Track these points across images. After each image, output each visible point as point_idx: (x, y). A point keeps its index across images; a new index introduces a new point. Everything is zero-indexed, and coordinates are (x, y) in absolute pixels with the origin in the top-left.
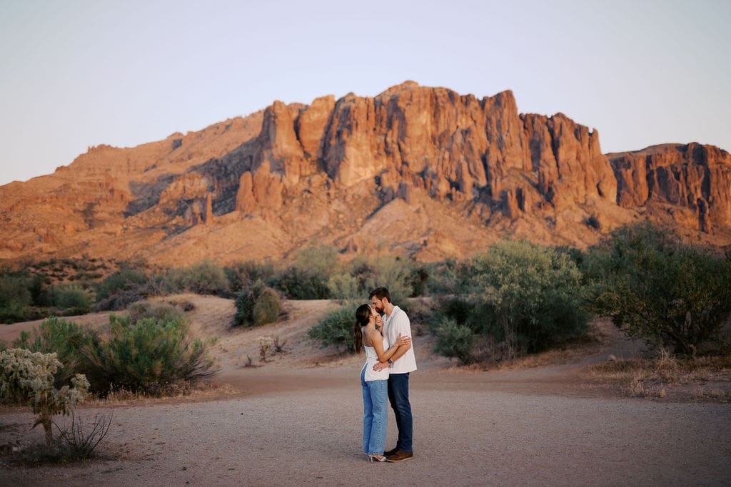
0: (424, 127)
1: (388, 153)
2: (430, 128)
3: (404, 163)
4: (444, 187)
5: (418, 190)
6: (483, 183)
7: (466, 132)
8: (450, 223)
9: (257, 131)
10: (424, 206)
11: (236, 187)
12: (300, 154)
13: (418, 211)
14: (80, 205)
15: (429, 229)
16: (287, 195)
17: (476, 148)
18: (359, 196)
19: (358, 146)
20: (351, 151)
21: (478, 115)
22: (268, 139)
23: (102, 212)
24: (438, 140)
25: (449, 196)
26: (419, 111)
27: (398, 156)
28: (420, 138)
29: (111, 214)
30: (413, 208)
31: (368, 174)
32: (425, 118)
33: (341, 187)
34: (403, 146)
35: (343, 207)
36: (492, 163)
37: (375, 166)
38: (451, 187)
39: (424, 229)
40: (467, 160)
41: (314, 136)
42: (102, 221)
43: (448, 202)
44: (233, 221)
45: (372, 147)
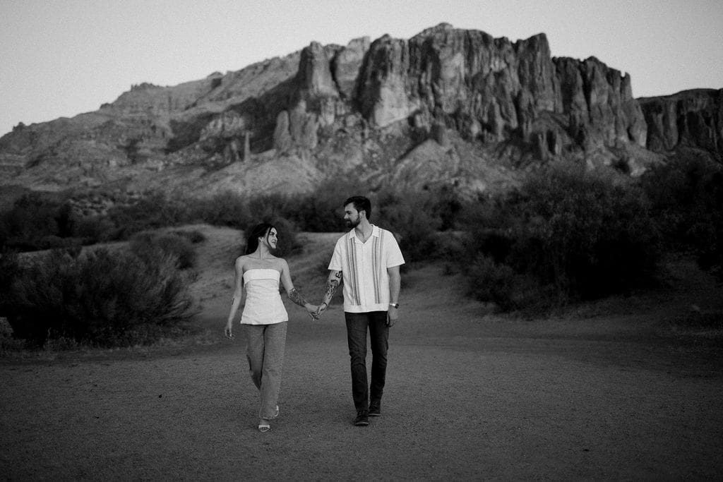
0: (458, 69)
1: (423, 95)
2: (463, 71)
3: (438, 105)
4: (476, 129)
5: (450, 131)
6: (514, 124)
7: (499, 75)
8: (481, 164)
9: (294, 71)
10: (456, 147)
11: (273, 126)
12: (336, 94)
13: (450, 152)
14: (123, 141)
15: (460, 170)
16: (322, 134)
17: (509, 90)
18: (393, 137)
19: (392, 87)
20: (386, 92)
21: (511, 58)
22: (304, 79)
23: (145, 148)
24: (472, 82)
25: (480, 137)
26: (453, 53)
27: (431, 98)
28: (453, 80)
29: (153, 150)
30: (444, 149)
31: (402, 114)
32: (459, 60)
33: (376, 127)
34: (436, 87)
35: (377, 147)
36: (524, 105)
37: (409, 107)
38: (483, 129)
39: (455, 169)
40: (499, 102)
41: (349, 77)
42: (145, 158)
43: (479, 144)
44: (270, 159)
45: (406, 88)
